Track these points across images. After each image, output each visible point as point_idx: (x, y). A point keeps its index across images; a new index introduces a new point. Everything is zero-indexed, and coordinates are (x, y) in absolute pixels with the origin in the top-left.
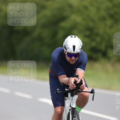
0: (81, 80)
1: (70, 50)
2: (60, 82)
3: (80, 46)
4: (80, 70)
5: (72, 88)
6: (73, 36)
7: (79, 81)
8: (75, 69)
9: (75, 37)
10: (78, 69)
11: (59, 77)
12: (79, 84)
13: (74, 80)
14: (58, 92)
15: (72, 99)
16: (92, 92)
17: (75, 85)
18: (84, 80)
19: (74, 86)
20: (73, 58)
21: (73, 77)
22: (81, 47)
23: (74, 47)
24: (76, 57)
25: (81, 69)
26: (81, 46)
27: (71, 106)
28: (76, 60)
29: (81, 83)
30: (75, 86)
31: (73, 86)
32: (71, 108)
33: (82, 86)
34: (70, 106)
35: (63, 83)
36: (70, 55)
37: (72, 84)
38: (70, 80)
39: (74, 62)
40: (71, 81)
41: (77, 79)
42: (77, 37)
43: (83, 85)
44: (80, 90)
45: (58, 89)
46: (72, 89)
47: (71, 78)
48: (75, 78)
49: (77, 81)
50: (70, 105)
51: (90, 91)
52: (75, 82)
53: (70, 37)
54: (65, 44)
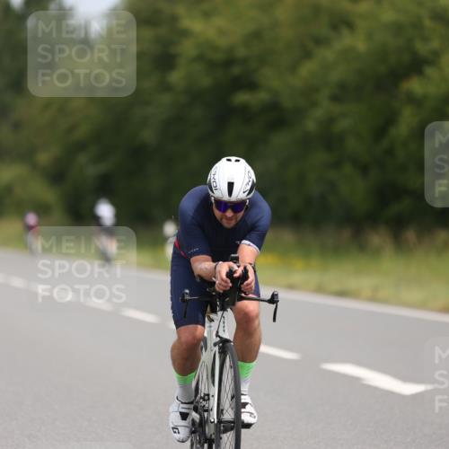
0: (245, 268)
1: (221, 192)
2: (193, 272)
3: (245, 183)
4: (249, 245)
5: (221, 287)
6: (233, 158)
7: (239, 272)
8: (237, 242)
9: (237, 161)
10: (244, 242)
11: (192, 260)
12: (239, 278)
13: (228, 270)
14: (187, 297)
15: (222, 316)
16: (273, 300)
17: (229, 281)
18: (254, 268)
19: (226, 282)
20: (229, 213)
21: (224, 261)
22: (249, 187)
23: (231, 185)
24: (239, 212)
25: (251, 244)
26: (250, 184)
27: (220, 334)
28: (239, 218)
29: (245, 275)
30: (230, 285)
31: (223, 283)
32: (218, 339)
33: (248, 285)
34: (217, 335)
35: (199, 276)
36: (222, 205)
37: (222, 280)
38: (218, 268)
39: (233, 223)
40: (220, 272)
41: (235, 267)
42: (243, 161)
43: (249, 280)
44: (243, 295)
45: (187, 291)
46: (221, 291)
47: (220, 262)
48: (231, 263)
49: (235, 272)
50: (217, 332)
51: (269, 297)
52: (230, 274)
53: (224, 160)
54: (211, 176)
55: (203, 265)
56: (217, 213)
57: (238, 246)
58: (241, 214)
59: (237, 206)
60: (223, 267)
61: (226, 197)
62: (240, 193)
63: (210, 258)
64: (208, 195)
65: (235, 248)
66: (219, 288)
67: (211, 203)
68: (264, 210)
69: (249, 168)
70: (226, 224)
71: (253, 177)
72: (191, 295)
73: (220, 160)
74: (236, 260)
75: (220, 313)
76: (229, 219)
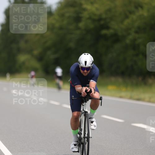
1: (83, 64)
3: (90, 61)
6: (86, 54)
8: (89, 80)
10: (91, 80)
11: (75, 86)
14: (73, 98)
17: (86, 93)
20: (85, 71)
21: (85, 87)
22: (91, 63)
23: (86, 62)
26: (92, 61)
28: (88, 73)
29: (91, 91)
32: (84, 111)
33: (92, 94)
34: (83, 110)
36: (83, 69)
37: (84, 92)
41: (88, 88)
42: (89, 54)
43: (92, 93)
45: (73, 96)
48: (87, 87)
49: (88, 90)
50: (83, 109)
52: (86, 91)
53: (83, 54)
54: (79, 59)
55: (79, 88)
56: (82, 71)
57: (89, 82)
58: (89, 71)
59: (88, 69)
60: (84, 89)
61: (84, 66)
62: (89, 64)
63: (81, 86)
64: (79, 65)
65: (88, 83)
66: (83, 95)
67: (80, 68)
68: (97, 70)
69: (91, 57)
70: (85, 75)
71: (93, 59)
72: (74, 97)
73: (82, 54)
74: (88, 86)
75: (84, 103)
76: (85, 73)
